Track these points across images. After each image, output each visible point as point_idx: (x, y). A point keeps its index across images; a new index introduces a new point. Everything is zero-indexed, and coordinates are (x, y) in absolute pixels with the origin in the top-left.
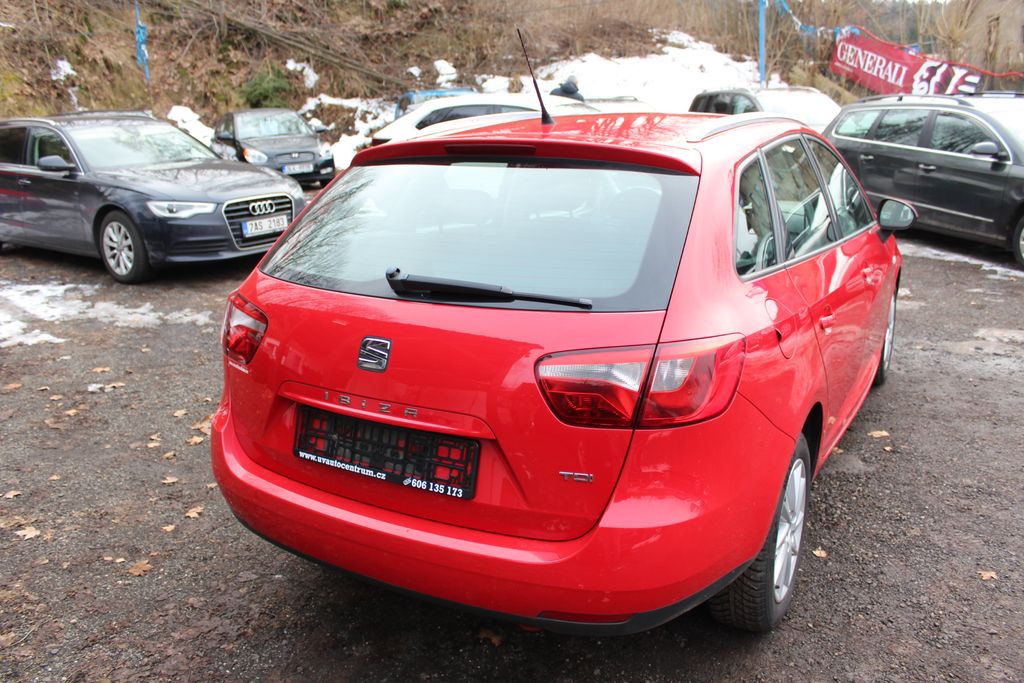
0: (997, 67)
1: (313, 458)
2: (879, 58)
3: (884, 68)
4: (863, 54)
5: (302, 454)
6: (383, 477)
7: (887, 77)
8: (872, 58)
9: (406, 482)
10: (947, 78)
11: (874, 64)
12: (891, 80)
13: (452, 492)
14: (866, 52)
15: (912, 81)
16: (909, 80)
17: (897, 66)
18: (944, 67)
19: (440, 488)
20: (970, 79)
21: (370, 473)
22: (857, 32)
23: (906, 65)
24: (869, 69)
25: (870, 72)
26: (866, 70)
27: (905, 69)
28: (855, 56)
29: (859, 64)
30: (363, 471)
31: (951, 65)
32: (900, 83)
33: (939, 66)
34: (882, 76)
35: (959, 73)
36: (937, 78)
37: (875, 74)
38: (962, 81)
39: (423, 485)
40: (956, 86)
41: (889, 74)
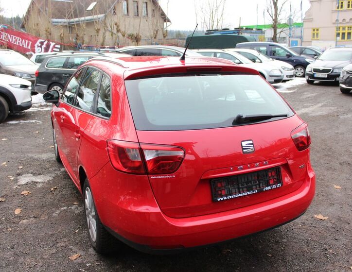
0: (65, 42)
1: (225, 198)
2: (18, 38)
3: (21, 42)
4: (11, 36)
5: (219, 199)
6: (256, 191)
7: (23, 45)
8: (15, 38)
9: (264, 190)
10: (48, 46)
11: (16, 40)
12: (25, 46)
13: (278, 186)
14: (12, 36)
15: (34, 47)
16: (33, 46)
17: (27, 41)
18: (46, 42)
19: (274, 187)
20: (56, 46)
22: (6, 27)
23: (31, 41)
24: (14, 42)
25: (15, 43)
26: (13, 42)
27: (30, 42)
28: (7, 37)
29: (9, 40)
30: (248, 193)
31: (49, 41)
32: (29, 47)
33: (45, 41)
34: (21, 45)
35: (52, 44)
36: (44, 46)
37: (17, 44)
38: (54, 47)
39: (270, 188)
40: (52, 49)
41: (24, 44)
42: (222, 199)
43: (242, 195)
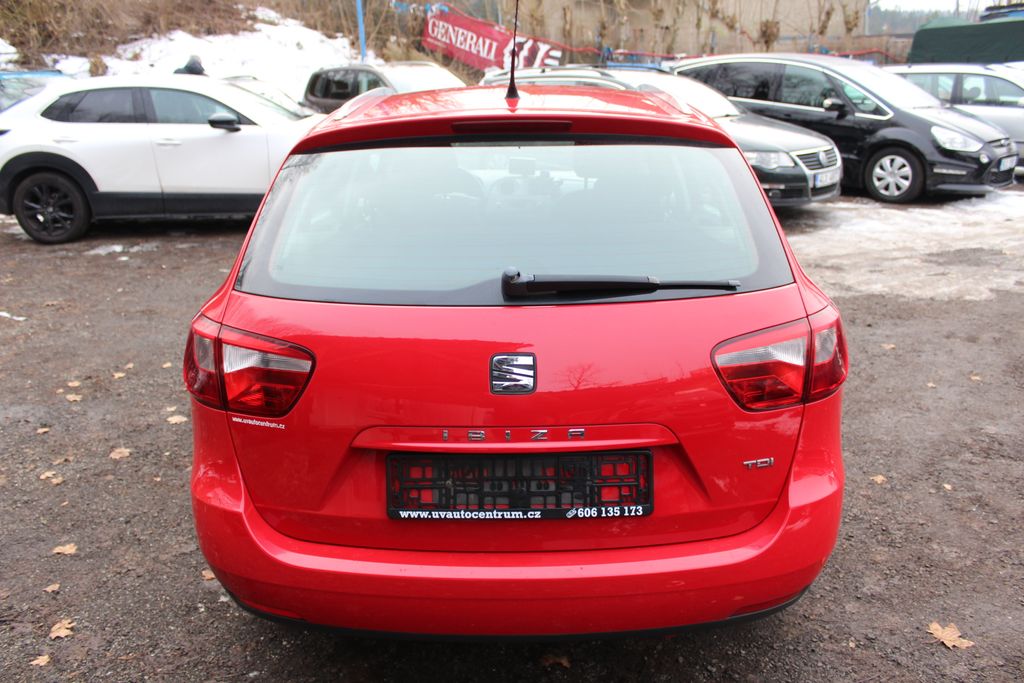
0: (574, 43)
1: (424, 515)
2: (470, 34)
3: (476, 44)
4: (454, 30)
5: (404, 514)
6: (538, 515)
7: (479, 52)
8: (463, 34)
9: (570, 514)
10: (534, 52)
11: (465, 40)
12: (483, 54)
13: (630, 511)
14: (456, 28)
15: (503, 55)
16: (500, 54)
17: (488, 42)
18: (530, 44)
19: (615, 511)
20: (553, 53)
21: (518, 515)
22: (446, 9)
23: (496, 40)
24: (461, 44)
25: (463, 47)
26: (458, 45)
27: (495, 45)
28: (447, 32)
29: (451, 39)
30: (507, 515)
31: (535, 41)
32: (492, 57)
33: (526, 42)
34: (474, 51)
35: (543, 48)
36: (524, 53)
37: (467, 48)
38: (547, 55)
39: (593, 512)
40: (543, 60)
41: (481, 49)
42: (414, 515)
43: (482, 515)
